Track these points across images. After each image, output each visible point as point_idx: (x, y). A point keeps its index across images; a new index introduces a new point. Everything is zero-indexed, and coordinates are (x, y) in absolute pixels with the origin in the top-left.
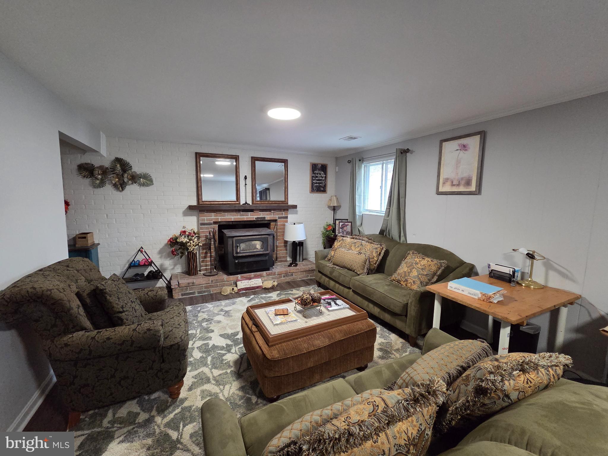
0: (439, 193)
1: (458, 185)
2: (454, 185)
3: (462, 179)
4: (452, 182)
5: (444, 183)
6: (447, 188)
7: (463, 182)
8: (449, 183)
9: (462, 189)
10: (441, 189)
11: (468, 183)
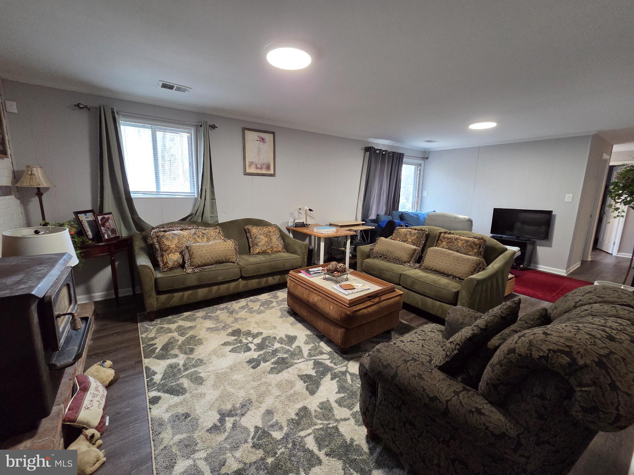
0: (246, 174)
1: (261, 168)
2: (258, 168)
3: (264, 164)
4: (256, 166)
5: (250, 166)
6: (252, 170)
7: (264, 167)
8: (253, 166)
9: (264, 171)
10: (248, 171)
11: (268, 168)
